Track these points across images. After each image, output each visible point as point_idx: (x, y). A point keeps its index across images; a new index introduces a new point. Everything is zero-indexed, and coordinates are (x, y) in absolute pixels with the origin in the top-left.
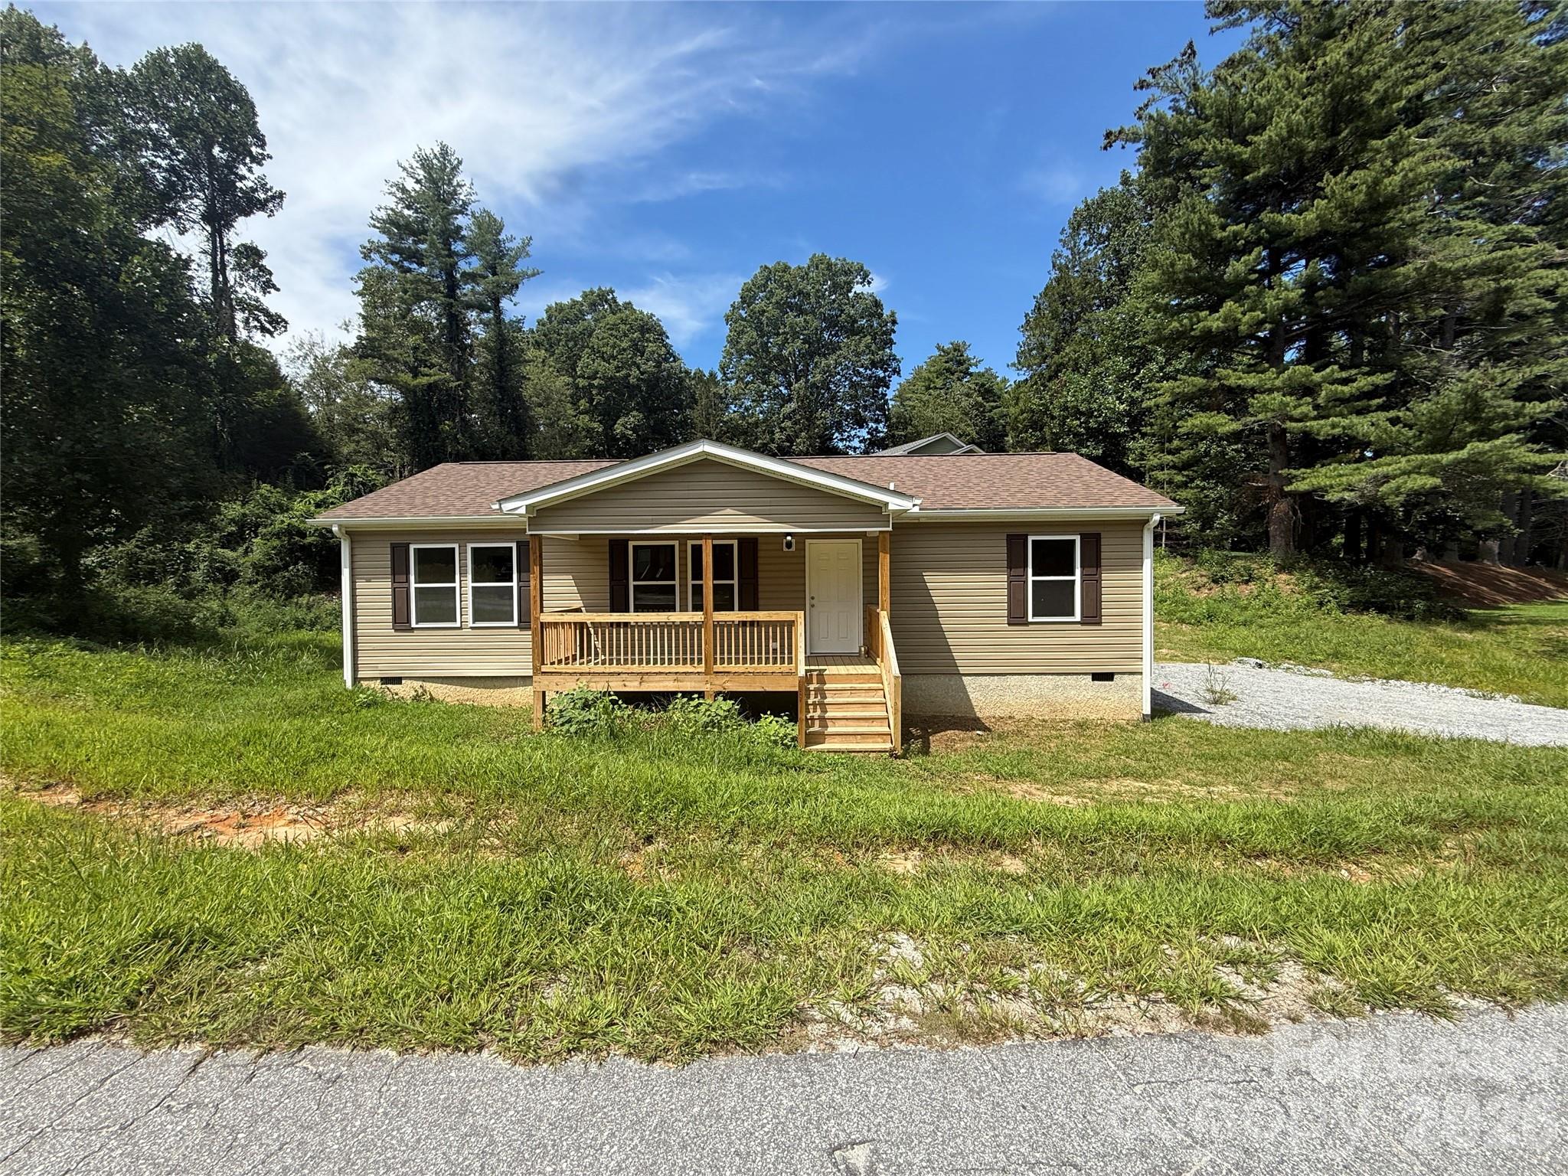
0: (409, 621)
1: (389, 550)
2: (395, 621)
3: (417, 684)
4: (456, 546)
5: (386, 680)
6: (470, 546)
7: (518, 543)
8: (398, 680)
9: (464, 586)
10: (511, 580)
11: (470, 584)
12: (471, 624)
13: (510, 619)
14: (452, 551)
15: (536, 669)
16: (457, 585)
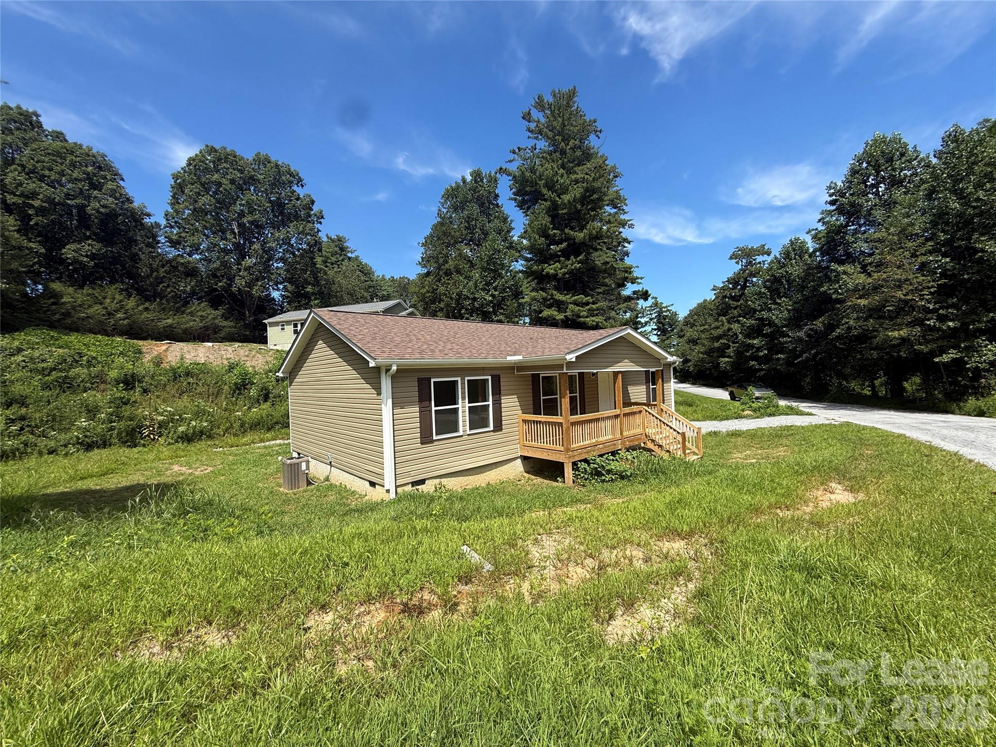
0: (431, 435)
1: (416, 385)
2: (422, 437)
3: (437, 481)
4: (459, 379)
5: (414, 484)
6: (467, 379)
7: (492, 377)
8: (422, 482)
9: (463, 406)
10: (488, 401)
11: (467, 405)
12: (468, 432)
13: (487, 426)
14: (456, 382)
15: (568, 450)
16: (460, 406)
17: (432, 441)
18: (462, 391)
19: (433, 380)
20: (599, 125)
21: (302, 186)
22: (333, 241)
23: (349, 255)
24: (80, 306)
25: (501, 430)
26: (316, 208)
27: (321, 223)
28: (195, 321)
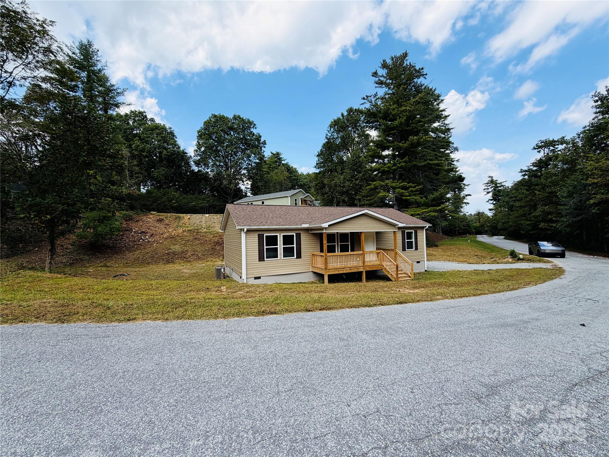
0: (264, 258)
1: (257, 236)
2: (259, 259)
4: (278, 234)
5: (256, 278)
6: (282, 234)
7: (296, 234)
8: (260, 278)
9: (280, 246)
10: (293, 245)
11: (282, 246)
12: (283, 258)
13: (294, 256)
14: (277, 236)
15: (326, 269)
16: (278, 246)
17: (264, 261)
18: (280, 241)
19: (265, 235)
20: (425, 71)
21: (256, 128)
22: (274, 154)
23: (283, 162)
24: (159, 198)
25: (301, 258)
26: (262, 140)
27: (265, 147)
28: (205, 203)
